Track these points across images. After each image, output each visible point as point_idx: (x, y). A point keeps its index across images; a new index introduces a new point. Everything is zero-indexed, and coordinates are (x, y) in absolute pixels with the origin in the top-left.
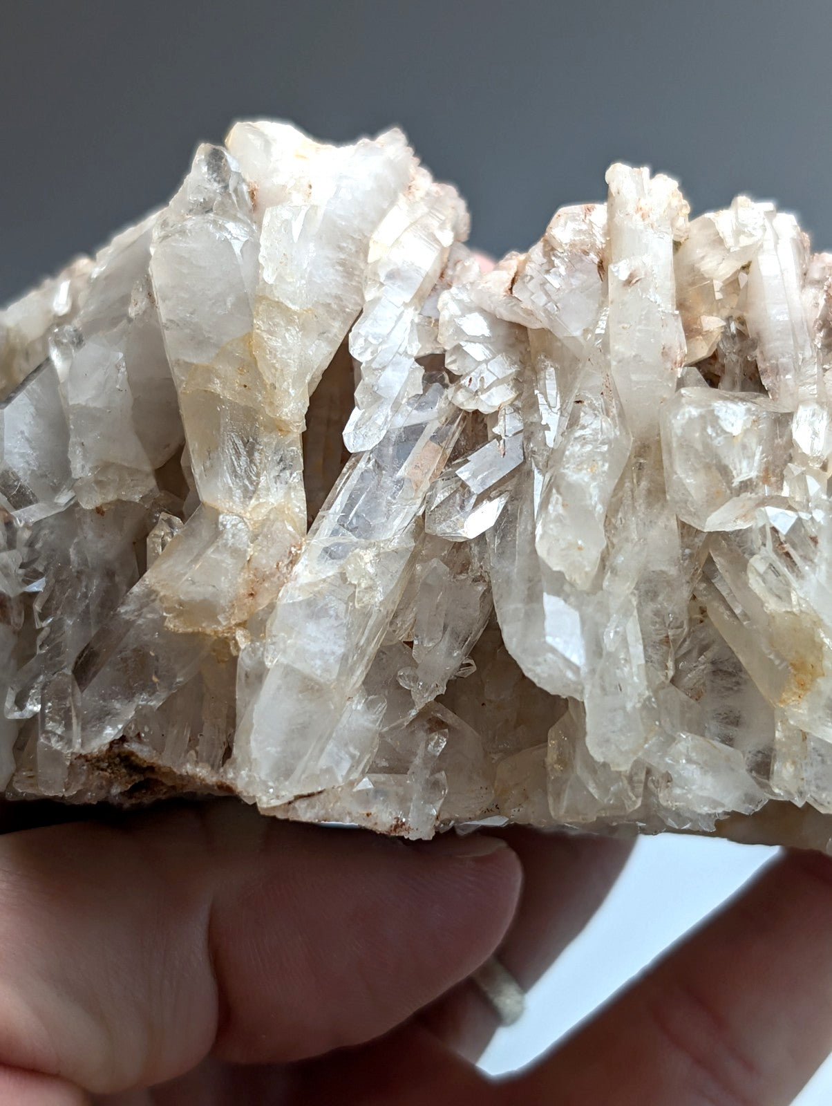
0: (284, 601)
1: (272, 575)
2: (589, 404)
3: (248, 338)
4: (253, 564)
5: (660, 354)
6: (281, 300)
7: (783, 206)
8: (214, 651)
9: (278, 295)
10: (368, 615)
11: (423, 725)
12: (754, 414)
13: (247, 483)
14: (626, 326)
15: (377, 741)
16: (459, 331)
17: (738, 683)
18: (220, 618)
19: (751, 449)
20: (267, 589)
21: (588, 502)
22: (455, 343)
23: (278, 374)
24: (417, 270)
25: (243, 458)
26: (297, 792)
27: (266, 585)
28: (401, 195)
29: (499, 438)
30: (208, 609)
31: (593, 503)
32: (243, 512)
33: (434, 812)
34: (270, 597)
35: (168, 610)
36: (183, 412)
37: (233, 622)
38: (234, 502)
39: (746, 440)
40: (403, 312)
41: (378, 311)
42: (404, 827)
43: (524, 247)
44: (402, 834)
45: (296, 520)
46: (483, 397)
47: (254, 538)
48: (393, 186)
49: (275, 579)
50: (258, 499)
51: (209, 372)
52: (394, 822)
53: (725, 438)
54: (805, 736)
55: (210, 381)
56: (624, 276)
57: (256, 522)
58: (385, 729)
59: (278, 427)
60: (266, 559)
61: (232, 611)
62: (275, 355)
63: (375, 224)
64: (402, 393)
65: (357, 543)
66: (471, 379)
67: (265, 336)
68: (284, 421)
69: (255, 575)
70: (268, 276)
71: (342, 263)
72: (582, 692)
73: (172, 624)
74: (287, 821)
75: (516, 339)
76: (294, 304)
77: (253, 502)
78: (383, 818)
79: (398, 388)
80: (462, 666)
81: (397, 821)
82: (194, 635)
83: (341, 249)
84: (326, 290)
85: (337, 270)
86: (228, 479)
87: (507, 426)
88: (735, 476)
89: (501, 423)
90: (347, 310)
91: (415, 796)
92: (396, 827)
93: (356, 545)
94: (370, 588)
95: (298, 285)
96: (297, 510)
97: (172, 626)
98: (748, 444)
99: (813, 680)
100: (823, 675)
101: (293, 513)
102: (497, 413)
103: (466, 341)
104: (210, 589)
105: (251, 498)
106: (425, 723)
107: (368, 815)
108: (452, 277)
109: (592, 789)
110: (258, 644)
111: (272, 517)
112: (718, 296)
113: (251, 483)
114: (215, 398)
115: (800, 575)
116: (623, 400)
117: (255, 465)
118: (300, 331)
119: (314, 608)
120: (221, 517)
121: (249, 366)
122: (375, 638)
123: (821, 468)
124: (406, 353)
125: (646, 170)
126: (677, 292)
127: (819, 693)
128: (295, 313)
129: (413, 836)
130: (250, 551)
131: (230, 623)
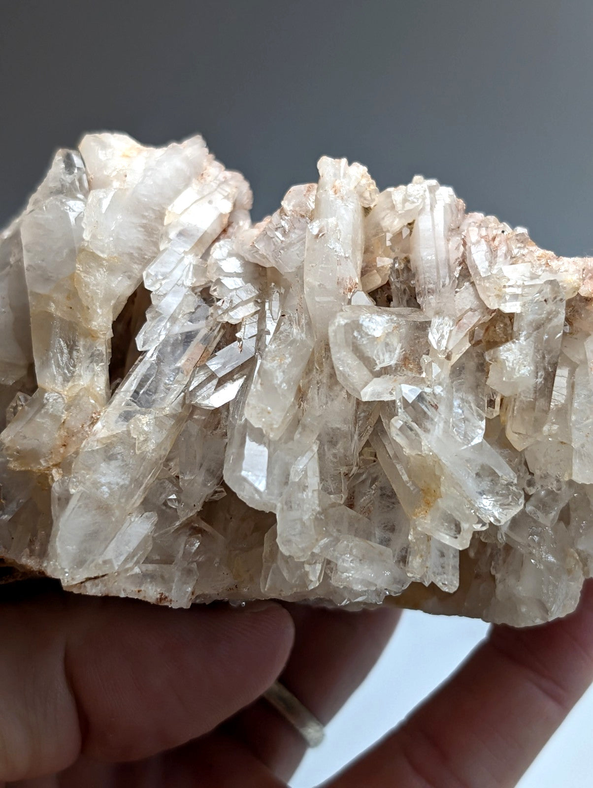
0: (86, 449)
1: (78, 432)
2: (288, 317)
3: (72, 277)
4: (66, 425)
5: (336, 284)
6: (94, 251)
7: (443, 182)
8: (39, 483)
9: (92, 248)
10: (144, 459)
11: (186, 532)
12: (395, 322)
13: (66, 372)
14: (313, 265)
15: (150, 542)
16: (220, 269)
17: (393, 503)
18: (42, 461)
19: (393, 345)
20: (74, 442)
21: (276, 382)
22: (218, 277)
23: (90, 300)
24: (198, 230)
25: (65, 355)
26: (86, 576)
27: (74, 439)
28: (194, 180)
29: (240, 340)
30: (33, 455)
31: (279, 382)
32: (62, 390)
33: (190, 589)
34: (76, 447)
35: (11, 456)
36: (32, 326)
37: (52, 464)
38: (56, 384)
39: (388, 340)
40: (184, 257)
41: (163, 257)
42: (166, 600)
43: (271, 213)
44: (166, 604)
45: (98, 395)
46: (231, 313)
47: (68, 408)
48: (188, 174)
49: (80, 435)
50: (74, 381)
51: (49, 299)
52: (158, 596)
53: (368, 339)
54: (429, 538)
55: (48, 305)
56: (315, 232)
57: (70, 398)
58: (156, 535)
59: (91, 335)
60: (74, 421)
61: (50, 456)
62: (89, 288)
63: (171, 200)
64: (177, 311)
65: (139, 410)
66: (223, 302)
67: (83, 275)
68: (93, 330)
69: (67, 433)
70: (86, 236)
71: (144, 226)
72: (275, 509)
73: (13, 465)
74: (80, 595)
75: (259, 274)
76: (103, 252)
77: (70, 384)
78: (151, 593)
79: (175, 307)
80: (216, 492)
81: (161, 596)
82: (26, 472)
83: (144, 217)
84: (130, 244)
85: (139, 231)
86: (54, 369)
87: (248, 332)
88: (378, 364)
89: (242, 330)
90: (146, 257)
91: (176, 579)
92: (161, 599)
93: (136, 412)
94: (146, 440)
95: (106, 241)
96: (98, 389)
97: (12, 467)
98: (390, 343)
99: (435, 500)
100: (441, 497)
101: (95, 391)
102: (240, 323)
103: (224, 276)
104: (36, 441)
105: (68, 381)
106: (188, 530)
107: (139, 591)
108: (232, 233)
109: (286, 574)
110: (66, 478)
111: (81, 394)
112: (388, 243)
113: (69, 372)
114: (50, 316)
115: (426, 431)
116: (311, 315)
117: (73, 360)
118: (107, 271)
119: (108, 453)
120: (46, 395)
121: (73, 295)
122: (150, 473)
123: (445, 358)
124: (183, 284)
125: (344, 161)
126: (365, 241)
127: (438, 509)
128: (104, 259)
129: (175, 606)
130: (64, 417)
131: (48, 464)
